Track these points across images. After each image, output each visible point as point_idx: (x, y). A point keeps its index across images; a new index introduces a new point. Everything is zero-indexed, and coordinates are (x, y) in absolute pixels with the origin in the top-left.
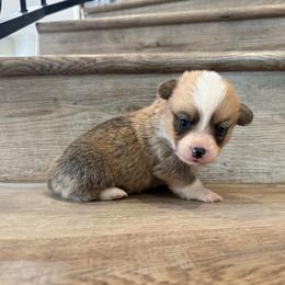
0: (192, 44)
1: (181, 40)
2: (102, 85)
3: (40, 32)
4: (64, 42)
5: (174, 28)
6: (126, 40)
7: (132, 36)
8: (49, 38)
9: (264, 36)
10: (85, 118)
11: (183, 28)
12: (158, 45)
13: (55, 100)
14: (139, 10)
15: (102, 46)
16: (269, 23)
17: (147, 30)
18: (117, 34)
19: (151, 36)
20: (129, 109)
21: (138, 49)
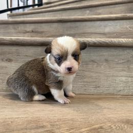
0: (46, 32)
1: (42, 30)
5: (39, 25)
6: (19, 29)
7: (22, 28)
11: (43, 25)
12: (33, 32)
14: (30, 15)
15: (9, 31)
17: (28, 25)
18: (16, 26)
19: (30, 28)
20: (7, 60)
21: (24, 33)
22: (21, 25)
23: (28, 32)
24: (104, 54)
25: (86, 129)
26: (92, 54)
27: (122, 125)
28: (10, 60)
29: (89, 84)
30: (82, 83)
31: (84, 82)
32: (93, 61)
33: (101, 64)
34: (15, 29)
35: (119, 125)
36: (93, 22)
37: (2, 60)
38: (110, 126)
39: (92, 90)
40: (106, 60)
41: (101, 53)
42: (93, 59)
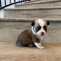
2: (12, 24)
3: (4, 11)
4: (9, 13)
5: (30, 11)
6: (21, 13)
8: (6, 12)
10: (9, 30)
11: (32, 11)
12: (27, 14)
13: (3, 26)
14: (25, 6)
16: (48, 10)
17: (25, 11)
18: (19, 11)
19: (26, 12)
20: (17, 28)
21: (23, 15)
22: (22, 11)
23: (25, 14)
25: (54, 58)
28: (18, 28)
29: (53, 39)
30: (50, 39)
31: (51, 38)
32: (55, 29)
33: (59, 30)
34: (19, 13)
36: (55, 10)
39: (55, 41)
41: (59, 25)
42: (55, 28)
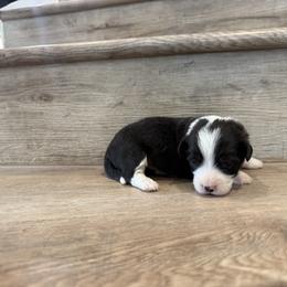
0: (138, 24)
1: (127, 21)
4: (25, 28)
5: (121, 9)
6: (78, 23)
7: (83, 19)
8: (11, 25)
9: (206, 11)
10: (4, 108)
11: (129, 8)
12: (107, 26)
15: (59, 30)
17: (97, 12)
18: (70, 17)
19: (100, 18)
20: (41, 98)
21: (89, 31)
22: (82, 14)
23: (98, 29)
24: (259, 67)
26: (229, 71)
27: (258, 234)
28: (47, 98)
33: (252, 91)
34: (69, 23)
35: (251, 234)
37: (32, 98)
38: (229, 236)
40: (265, 83)
41: (252, 67)
42: (231, 81)
